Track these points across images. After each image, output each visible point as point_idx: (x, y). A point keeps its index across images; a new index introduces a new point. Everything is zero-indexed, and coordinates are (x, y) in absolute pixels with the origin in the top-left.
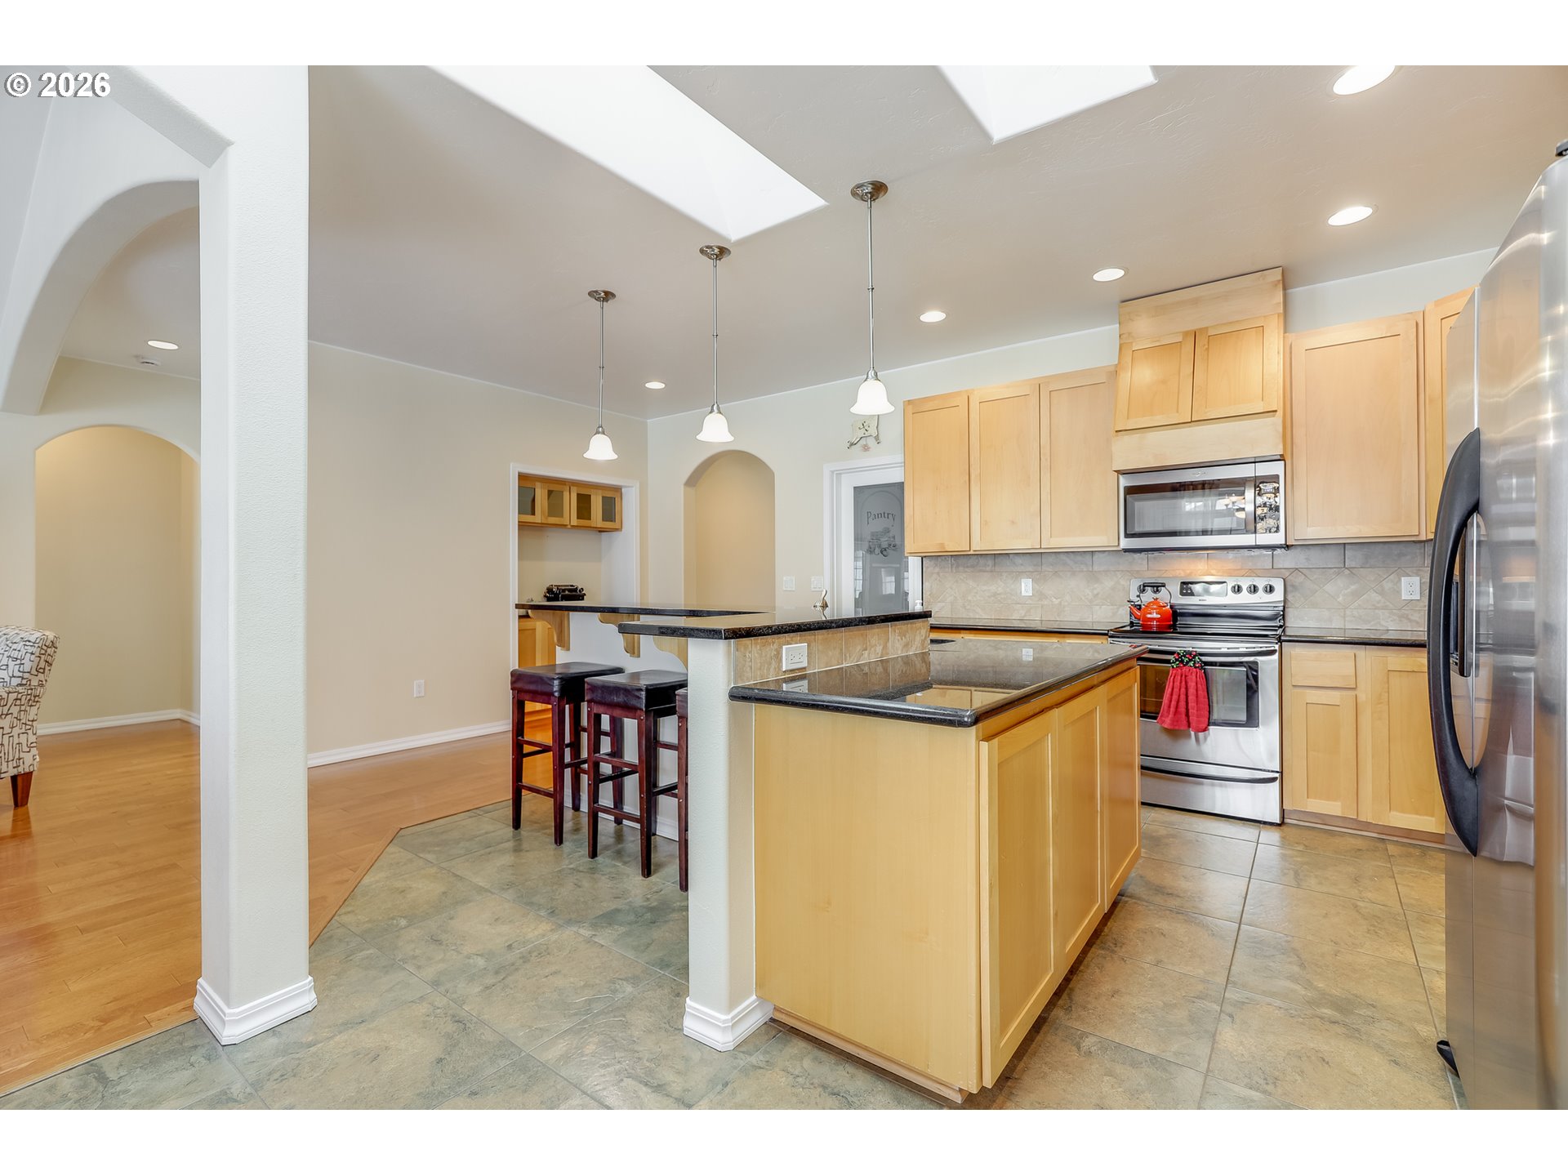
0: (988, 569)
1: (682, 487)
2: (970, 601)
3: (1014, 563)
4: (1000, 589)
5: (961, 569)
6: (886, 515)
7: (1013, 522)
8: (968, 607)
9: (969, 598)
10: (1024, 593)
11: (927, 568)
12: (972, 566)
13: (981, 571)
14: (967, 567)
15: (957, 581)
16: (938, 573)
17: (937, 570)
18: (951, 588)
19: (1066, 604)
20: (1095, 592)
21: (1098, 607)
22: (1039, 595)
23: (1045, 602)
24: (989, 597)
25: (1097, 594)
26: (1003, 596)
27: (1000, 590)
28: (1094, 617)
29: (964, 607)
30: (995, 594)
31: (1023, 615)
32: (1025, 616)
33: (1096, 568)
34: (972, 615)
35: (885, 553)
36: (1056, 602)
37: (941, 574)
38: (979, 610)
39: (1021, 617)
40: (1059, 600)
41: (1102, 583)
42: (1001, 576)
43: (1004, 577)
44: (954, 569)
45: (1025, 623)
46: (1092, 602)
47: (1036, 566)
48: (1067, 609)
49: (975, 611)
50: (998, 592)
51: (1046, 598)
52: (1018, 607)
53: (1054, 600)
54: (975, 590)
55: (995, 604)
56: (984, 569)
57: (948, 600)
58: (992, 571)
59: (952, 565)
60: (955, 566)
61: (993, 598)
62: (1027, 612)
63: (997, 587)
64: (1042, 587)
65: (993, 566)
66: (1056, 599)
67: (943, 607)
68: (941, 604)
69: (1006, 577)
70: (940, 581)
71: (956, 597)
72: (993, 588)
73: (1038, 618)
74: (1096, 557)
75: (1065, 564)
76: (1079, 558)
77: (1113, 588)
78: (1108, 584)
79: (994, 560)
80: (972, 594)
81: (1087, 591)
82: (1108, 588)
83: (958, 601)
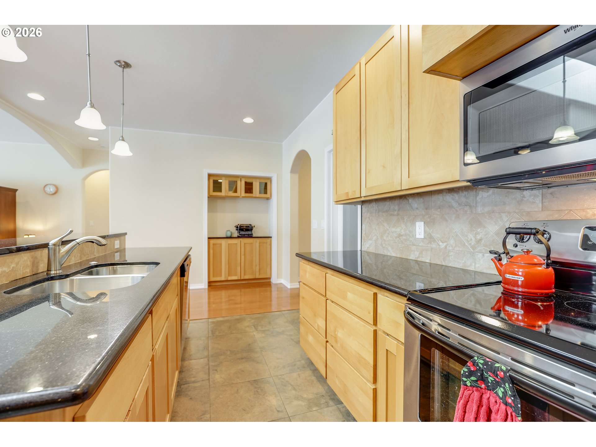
0: (396, 213)
1: (289, 174)
2: (385, 240)
3: (412, 208)
4: (402, 231)
5: (380, 213)
7: (384, 167)
8: (384, 245)
9: (385, 238)
10: (418, 236)
11: (364, 213)
12: (387, 211)
13: (392, 215)
14: (384, 212)
17: (368, 215)
18: (375, 229)
19: (451, 248)
20: (478, 237)
21: (480, 255)
22: (429, 238)
23: (434, 246)
24: (396, 238)
25: (481, 240)
26: (404, 238)
27: (403, 232)
28: (477, 266)
29: (382, 245)
30: (400, 235)
31: (417, 256)
32: (419, 257)
33: (479, 209)
34: (386, 253)
36: (443, 245)
37: (370, 218)
38: (390, 249)
39: (416, 258)
40: (445, 244)
41: (485, 227)
42: (404, 219)
43: (405, 220)
44: (377, 213)
45: (419, 265)
46: (474, 248)
47: (426, 209)
48: (451, 254)
49: (388, 249)
50: (402, 234)
51: (434, 241)
52: (414, 248)
53: (441, 244)
54: (388, 232)
55: (400, 244)
56: (393, 213)
57: (375, 238)
58: (398, 215)
59: (376, 210)
60: (377, 211)
61: (398, 239)
62: (420, 254)
63: (401, 229)
64: (431, 230)
65: (399, 210)
66: (442, 243)
67: (371, 244)
68: (370, 242)
69: (407, 220)
70: (370, 223)
71: (377, 237)
72: (398, 230)
73: (427, 261)
74: (480, 196)
75: (451, 207)
76: (463, 199)
77: (498, 233)
78: (492, 228)
79: (399, 205)
80: (386, 234)
81: (471, 236)
82: (492, 233)
83: (379, 240)
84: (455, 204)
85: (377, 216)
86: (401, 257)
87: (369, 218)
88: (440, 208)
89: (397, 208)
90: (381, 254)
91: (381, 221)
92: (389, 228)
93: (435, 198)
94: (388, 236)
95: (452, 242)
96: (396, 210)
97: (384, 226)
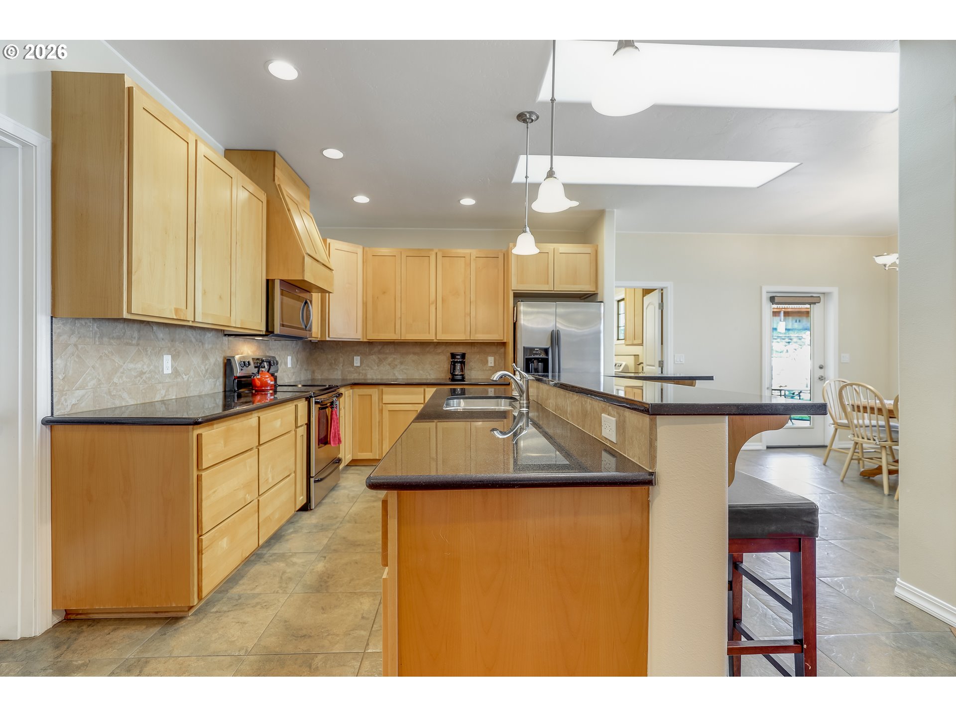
0: (134, 342)
2: (116, 384)
3: (157, 338)
4: (145, 367)
5: (105, 339)
8: (114, 393)
9: (116, 380)
10: (166, 372)
11: (58, 335)
12: (119, 338)
13: (127, 344)
14: (113, 338)
15: (101, 357)
16: (75, 345)
17: (74, 339)
18: (93, 367)
19: (192, 380)
20: (206, 367)
22: (176, 372)
23: (179, 380)
24: (136, 377)
25: (207, 369)
26: (147, 375)
27: (146, 369)
29: (110, 392)
30: (142, 373)
32: (165, 396)
33: (206, 346)
34: (118, 403)
37: (80, 347)
38: (125, 395)
39: (162, 397)
40: (187, 376)
41: (209, 360)
42: (147, 351)
43: (149, 352)
44: (97, 339)
45: (165, 404)
46: (204, 376)
47: (172, 341)
48: (192, 384)
49: (121, 397)
50: (144, 371)
51: (180, 375)
52: (160, 386)
53: (184, 377)
54: (121, 370)
55: (141, 386)
56: (130, 342)
57: (90, 384)
58: (138, 345)
59: (95, 334)
60: (98, 336)
61: (139, 378)
62: (166, 392)
63: (143, 364)
64: (177, 364)
65: (139, 339)
66: (186, 375)
67: (84, 396)
68: (80, 393)
69: (151, 352)
70: (78, 357)
71: (99, 380)
72: (139, 366)
73: (174, 397)
74: (206, 336)
75: (191, 341)
76: (198, 336)
77: (214, 364)
78: (212, 360)
79: (139, 332)
80: (119, 374)
81: (203, 367)
82: (212, 364)
83: (102, 386)
84: (193, 340)
85: (97, 343)
86: (143, 402)
88: (183, 342)
89: (136, 335)
90: (107, 409)
91: (107, 352)
92: (124, 363)
93: (179, 330)
94: (121, 377)
95: (192, 373)
96: (135, 338)
97: (114, 360)
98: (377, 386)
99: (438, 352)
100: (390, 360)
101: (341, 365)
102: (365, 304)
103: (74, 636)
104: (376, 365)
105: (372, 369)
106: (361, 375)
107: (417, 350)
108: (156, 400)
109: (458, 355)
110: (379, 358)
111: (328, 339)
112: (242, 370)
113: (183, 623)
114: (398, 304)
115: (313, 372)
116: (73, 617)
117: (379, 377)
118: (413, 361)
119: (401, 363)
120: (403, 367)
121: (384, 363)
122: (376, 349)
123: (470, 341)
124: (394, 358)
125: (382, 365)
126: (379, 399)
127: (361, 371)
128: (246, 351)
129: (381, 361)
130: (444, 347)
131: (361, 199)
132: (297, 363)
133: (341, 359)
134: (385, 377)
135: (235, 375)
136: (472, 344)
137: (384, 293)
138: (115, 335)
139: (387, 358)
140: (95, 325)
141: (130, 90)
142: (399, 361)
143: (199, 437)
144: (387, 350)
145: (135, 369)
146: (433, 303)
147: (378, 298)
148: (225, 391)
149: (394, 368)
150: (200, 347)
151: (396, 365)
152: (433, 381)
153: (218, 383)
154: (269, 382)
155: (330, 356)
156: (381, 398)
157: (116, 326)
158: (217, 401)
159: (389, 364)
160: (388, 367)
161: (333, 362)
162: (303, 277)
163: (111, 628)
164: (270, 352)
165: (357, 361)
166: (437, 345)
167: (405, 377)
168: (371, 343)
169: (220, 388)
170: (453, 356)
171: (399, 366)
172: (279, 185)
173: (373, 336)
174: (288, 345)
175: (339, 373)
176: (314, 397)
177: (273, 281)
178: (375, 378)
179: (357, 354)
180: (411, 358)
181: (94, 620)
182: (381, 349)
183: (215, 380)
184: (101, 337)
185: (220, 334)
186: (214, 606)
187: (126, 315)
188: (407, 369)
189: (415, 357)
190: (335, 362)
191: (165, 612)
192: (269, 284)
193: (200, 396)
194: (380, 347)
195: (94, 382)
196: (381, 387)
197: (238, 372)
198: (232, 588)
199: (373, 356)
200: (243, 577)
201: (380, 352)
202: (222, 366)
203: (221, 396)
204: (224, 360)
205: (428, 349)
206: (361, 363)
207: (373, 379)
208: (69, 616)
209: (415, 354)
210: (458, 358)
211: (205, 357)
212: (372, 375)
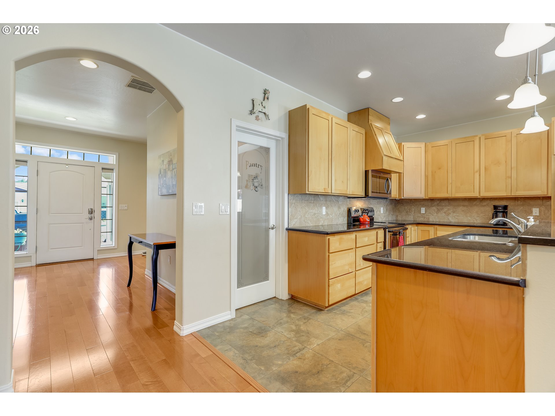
0: (312, 202)
3: (320, 200)
6: (257, 166)
8: (306, 221)
9: (306, 216)
10: (323, 214)
11: (290, 200)
12: (307, 200)
13: (310, 203)
14: (306, 200)
17: (294, 201)
18: (300, 211)
19: (333, 217)
21: (340, 218)
22: (327, 214)
23: (329, 217)
25: (340, 213)
26: (317, 215)
27: (316, 212)
29: (304, 221)
30: (315, 214)
33: (340, 202)
34: (307, 225)
35: (256, 189)
38: (309, 222)
42: (317, 205)
46: (339, 216)
47: (326, 201)
48: (334, 219)
49: (308, 222)
50: (316, 213)
51: (329, 215)
52: (321, 219)
53: (331, 216)
54: (308, 212)
55: (315, 219)
57: (299, 217)
58: (314, 203)
59: (300, 199)
61: (314, 216)
62: (324, 222)
64: (328, 210)
65: (314, 200)
67: (297, 221)
70: (295, 207)
71: (301, 216)
72: (314, 211)
73: (326, 224)
74: (339, 199)
75: (333, 201)
76: (336, 199)
77: (343, 211)
78: (342, 209)
79: (314, 198)
80: (307, 214)
81: (338, 212)
82: (342, 211)
83: (302, 218)
84: (334, 200)
85: (301, 202)
87: (295, 203)
88: (330, 202)
89: (313, 199)
91: (304, 206)
92: (309, 210)
93: (328, 197)
94: (308, 215)
95: (334, 215)
97: (306, 209)
98: (433, 226)
99: (483, 204)
100: (445, 210)
101: (413, 212)
102: (426, 177)
103: (293, 303)
104: (436, 214)
105: (433, 215)
106: (425, 218)
107: (466, 203)
108: (320, 225)
109: (500, 207)
110: (437, 208)
111: (402, 198)
112: (355, 214)
113: (323, 312)
114: (450, 174)
115: (397, 216)
116: (293, 298)
117: (438, 220)
118: (463, 211)
119: (454, 212)
120: (455, 214)
121: (441, 212)
122: (436, 203)
123: (511, 197)
124: (449, 209)
125: (440, 213)
126: (434, 233)
127: (425, 216)
128: (358, 205)
129: (439, 211)
130: (488, 201)
131: (421, 116)
132: (387, 211)
133: (413, 209)
134: (442, 221)
135: (352, 216)
136: (516, 199)
137: (440, 169)
138: (306, 199)
139: (443, 209)
140: (300, 196)
141: (308, 109)
142: (452, 211)
143: (329, 239)
144: (443, 203)
145: (313, 212)
146: (477, 172)
147: (435, 172)
148: (348, 223)
149: (448, 215)
150: (337, 203)
151: (450, 213)
152: (479, 225)
153: (345, 220)
154: (367, 220)
155: (406, 207)
156: (435, 233)
157: (307, 196)
158: (345, 227)
159: (445, 213)
160: (444, 214)
161: (408, 210)
162: (382, 167)
163: (302, 305)
164: (371, 205)
165: (423, 210)
166: (482, 200)
167: (456, 221)
168: (432, 200)
169: (346, 222)
170: (495, 207)
171: (452, 214)
172: (371, 124)
173: (431, 195)
174: (381, 202)
175: (412, 217)
176: (388, 228)
177: (368, 171)
178: (435, 221)
179: (423, 206)
180: (460, 209)
181: (298, 301)
182: (439, 203)
183: (343, 218)
184: (302, 200)
185: (346, 197)
186: (334, 310)
187: (307, 192)
188: (458, 216)
189: (465, 208)
190: (409, 211)
191: (318, 306)
192: (366, 172)
193: (337, 225)
194: (438, 202)
195: (300, 216)
196: (436, 226)
197: (353, 215)
198: (342, 307)
199: (434, 207)
200: (348, 304)
201: (438, 205)
202: (347, 211)
203: (346, 225)
204: (347, 209)
205: (475, 203)
206: (426, 211)
207: (433, 222)
208: (292, 297)
209: (464, 206)
210: (500, 209)
211: (339, 208)
212: (433, 219)
